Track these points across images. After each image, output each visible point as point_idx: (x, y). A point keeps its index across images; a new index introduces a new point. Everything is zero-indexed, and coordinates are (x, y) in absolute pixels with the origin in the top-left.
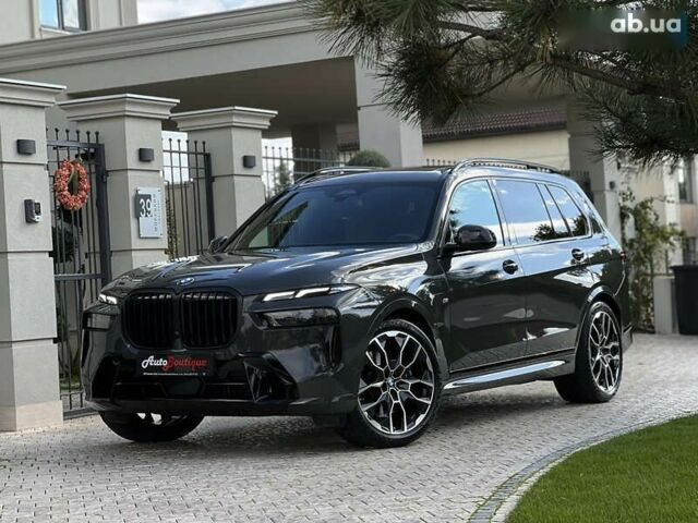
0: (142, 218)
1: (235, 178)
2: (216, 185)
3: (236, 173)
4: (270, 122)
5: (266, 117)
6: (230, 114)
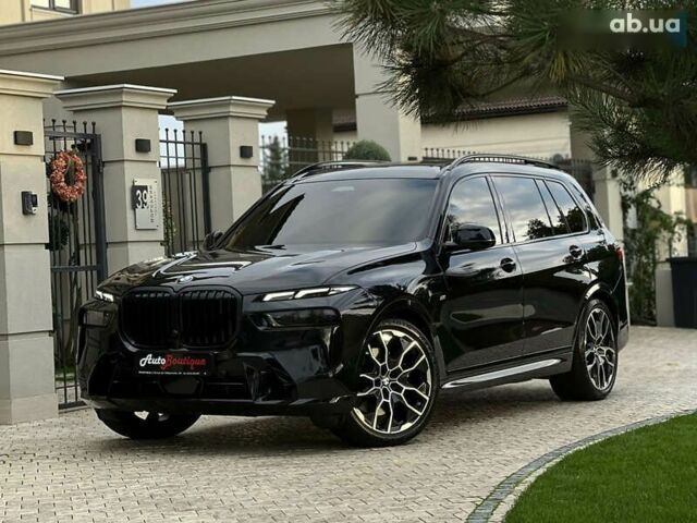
0: (139, 210)
1: (232, 169)
2: (213, 175)
3: (232, 164)
4: (268, 111)
5: (264, 107)
6: (227, 104)
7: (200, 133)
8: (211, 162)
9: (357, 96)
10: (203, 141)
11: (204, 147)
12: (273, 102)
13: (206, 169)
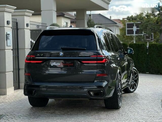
0: (8, 40)
1: (25, 29)
2: (19, 31)
3: (25, 28)
4: (32, 14)
5: (31, 13)
6: (25, 12)
7: (16, 19)
8: (19, 28)
9: (41, 11)
10: (17, 22)
11: (17, 23)
12: (34, 12)
13: (17, 29)
